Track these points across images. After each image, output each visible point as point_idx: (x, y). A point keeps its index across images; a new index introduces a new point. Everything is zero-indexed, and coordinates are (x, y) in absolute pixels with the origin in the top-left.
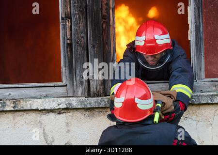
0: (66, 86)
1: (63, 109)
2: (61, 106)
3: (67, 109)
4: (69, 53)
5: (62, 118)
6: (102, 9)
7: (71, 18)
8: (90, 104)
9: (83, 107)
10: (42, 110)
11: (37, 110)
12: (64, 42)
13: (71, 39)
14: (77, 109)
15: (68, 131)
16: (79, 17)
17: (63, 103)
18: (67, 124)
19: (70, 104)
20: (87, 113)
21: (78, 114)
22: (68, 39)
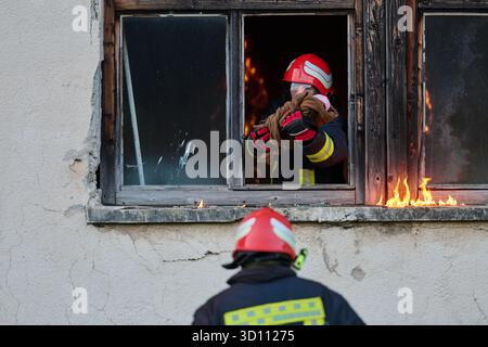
0: (354, 189)
1: (352, 222)
2: (349, 218)
3: (357, 223)
4: (360, 144)
5: (350, 234)
6: (407, 85)
7: (363, 96)
8: (389, 216)
9: (379, 219)
10: (323, 223)
11: (316, 222)
12: (353, 129)
13: (363, 125)
14: (370, 223)
15: (358, 252)
16: (376, 95)
17: (351, 213)
18: (357, 242)
19: (362, 216)
20: (384, 229)
21: (372, 230)
22: (358, 125)
